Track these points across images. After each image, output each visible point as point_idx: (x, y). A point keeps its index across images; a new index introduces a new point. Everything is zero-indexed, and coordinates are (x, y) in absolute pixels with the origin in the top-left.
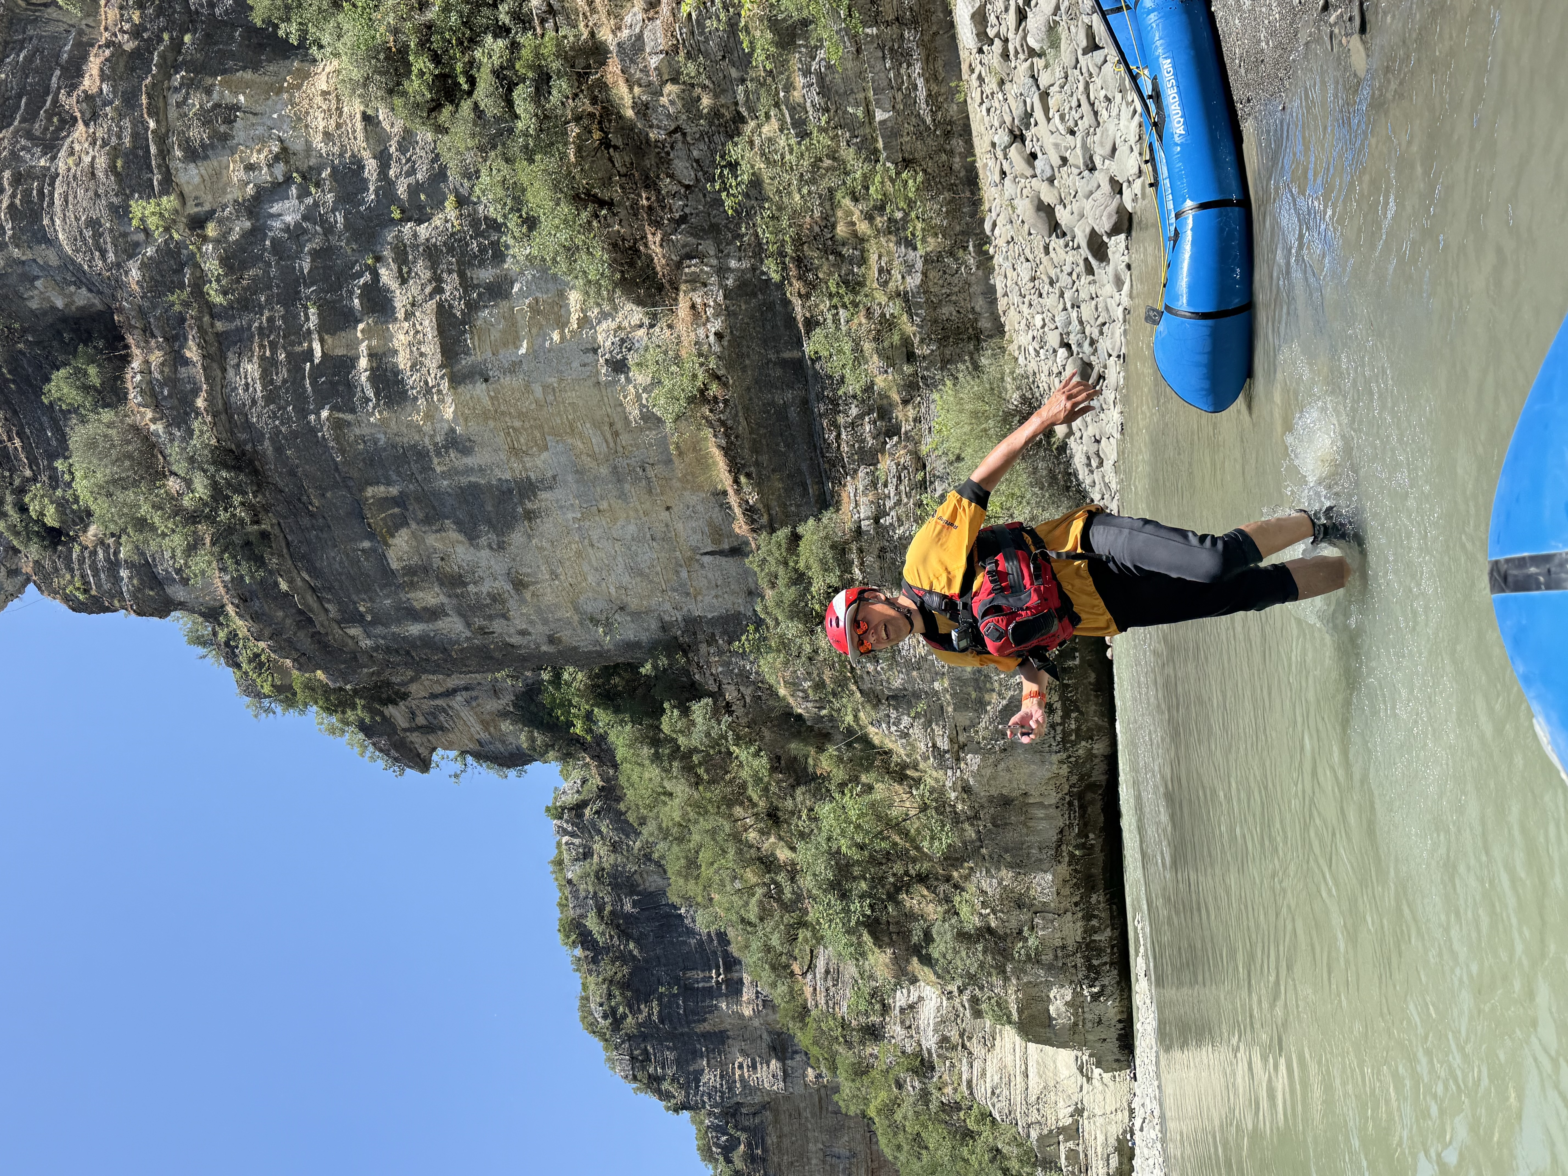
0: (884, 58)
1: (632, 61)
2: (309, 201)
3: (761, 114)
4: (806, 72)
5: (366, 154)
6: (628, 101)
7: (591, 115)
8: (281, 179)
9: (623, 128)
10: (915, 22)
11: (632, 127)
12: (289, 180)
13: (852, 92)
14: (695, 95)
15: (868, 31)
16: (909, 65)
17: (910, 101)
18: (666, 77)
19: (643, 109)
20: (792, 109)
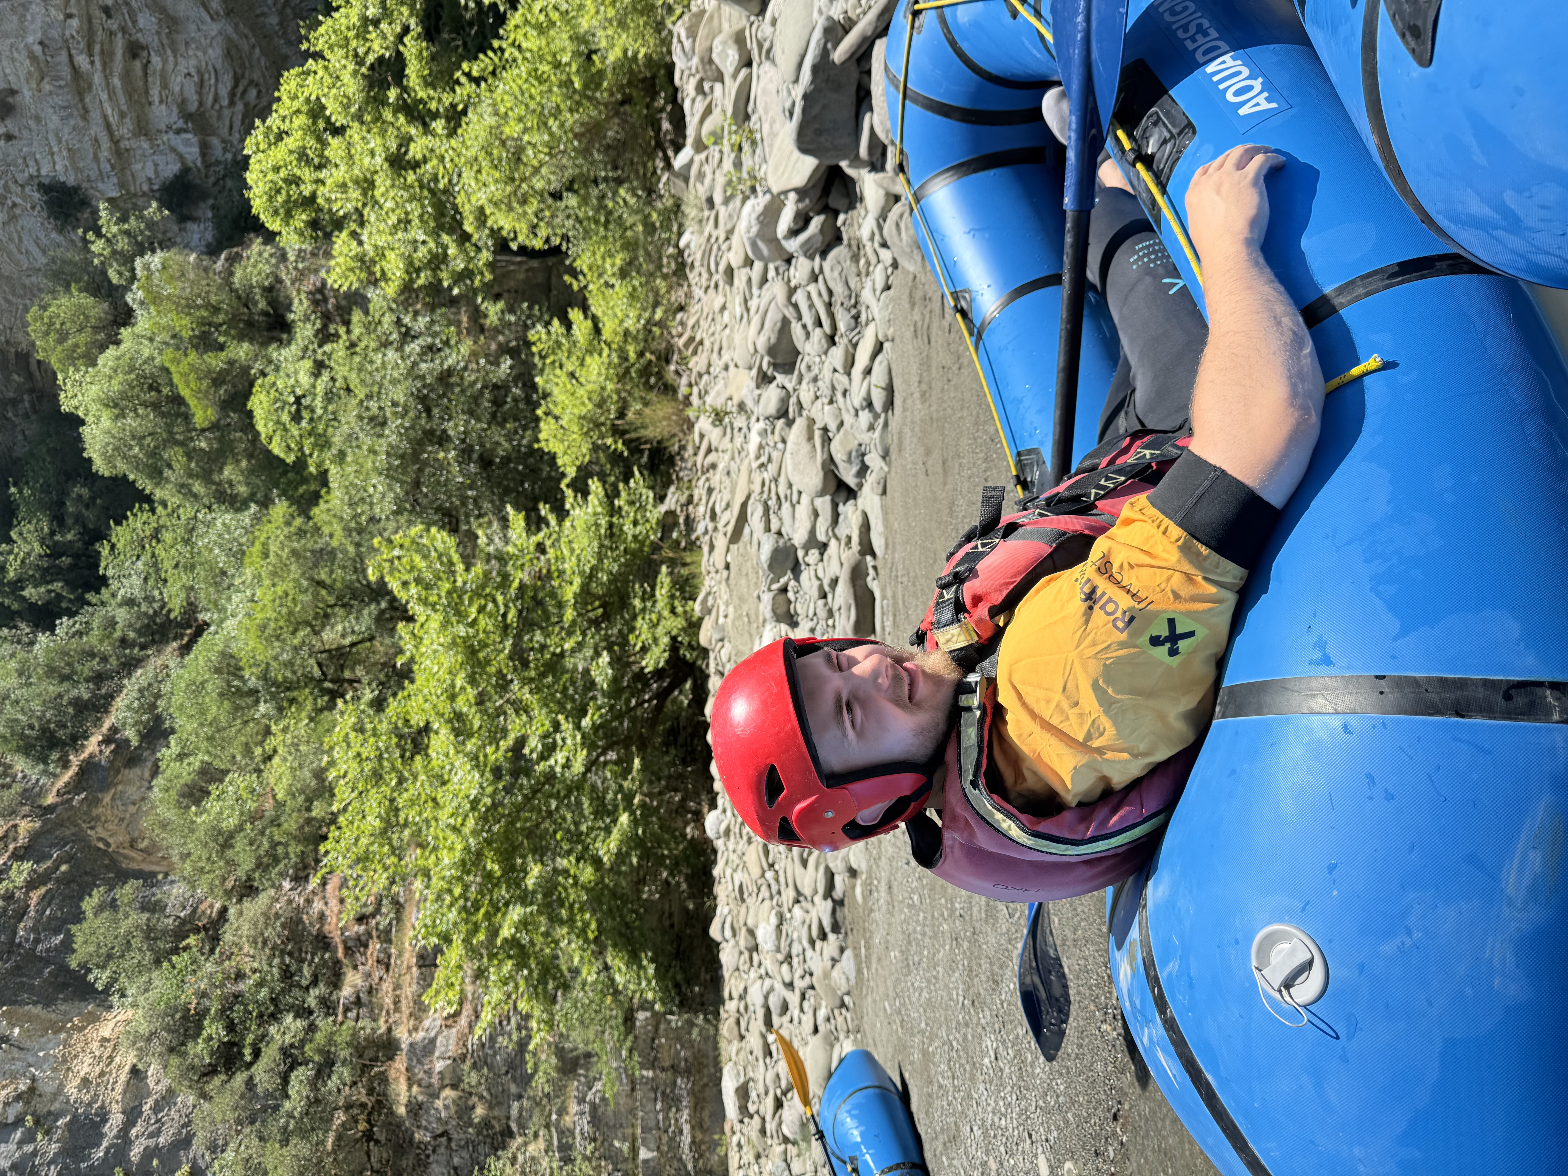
0: (656, 1099)
1: (419, 1062)
2: (29, 1148)
3: (530, 1132)
4: (581, 1101)
5: (116, 1108)
6: (403, 1098)
7: (363, 1105)
8: (11, 1119)
9: (390, 1124)
10: (688, 1072)
11: (399, 1126)
12: (19, 1121)
13: (621, 1125)
14: (470, 1103)
15: (645, 1073)
16: (678, 1110)
17: (673, 1144)
18: (447, 1082)
19: (416, 1109)
20: (561, 1133)
